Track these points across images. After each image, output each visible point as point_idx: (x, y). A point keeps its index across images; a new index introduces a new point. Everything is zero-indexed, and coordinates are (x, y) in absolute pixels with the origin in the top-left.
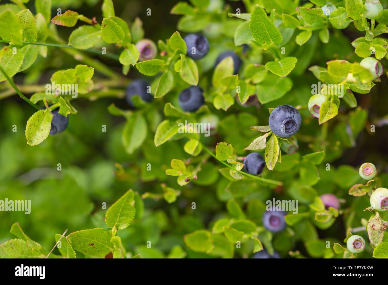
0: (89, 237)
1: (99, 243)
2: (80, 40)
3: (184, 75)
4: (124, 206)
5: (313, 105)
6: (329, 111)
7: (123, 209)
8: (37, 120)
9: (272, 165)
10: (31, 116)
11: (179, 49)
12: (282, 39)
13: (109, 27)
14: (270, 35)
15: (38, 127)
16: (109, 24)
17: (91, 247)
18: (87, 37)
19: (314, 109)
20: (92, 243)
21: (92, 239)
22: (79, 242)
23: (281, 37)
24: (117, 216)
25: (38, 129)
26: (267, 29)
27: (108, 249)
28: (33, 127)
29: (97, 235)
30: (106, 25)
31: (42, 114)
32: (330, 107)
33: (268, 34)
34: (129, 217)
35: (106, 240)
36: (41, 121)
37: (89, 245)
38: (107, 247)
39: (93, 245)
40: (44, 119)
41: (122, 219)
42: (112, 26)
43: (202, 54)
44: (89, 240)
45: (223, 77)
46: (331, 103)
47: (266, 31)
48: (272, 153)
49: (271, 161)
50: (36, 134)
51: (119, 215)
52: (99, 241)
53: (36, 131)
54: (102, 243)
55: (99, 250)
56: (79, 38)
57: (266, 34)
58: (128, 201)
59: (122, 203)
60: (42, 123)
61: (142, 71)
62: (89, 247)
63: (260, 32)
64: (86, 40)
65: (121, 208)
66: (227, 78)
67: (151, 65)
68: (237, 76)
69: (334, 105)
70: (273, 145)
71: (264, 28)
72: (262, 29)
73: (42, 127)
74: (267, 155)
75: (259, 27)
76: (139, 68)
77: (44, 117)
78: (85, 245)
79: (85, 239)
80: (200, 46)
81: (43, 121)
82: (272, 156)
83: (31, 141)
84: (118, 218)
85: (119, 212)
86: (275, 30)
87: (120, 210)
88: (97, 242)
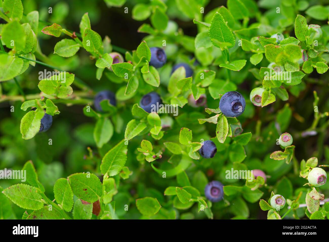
0: (84, 181)
1: (91, 189)
2: (63, 50)
3: (148, 79)
4: (118, 154)
5: (254, 96)
6: (268, 98)
7: (116, 157)
8: (29, 119)
9: (223, 139)
10: (24, 116)
11: (144, 57)
12: (235, 43)
13: (89, 37)
14: (224, 40)
15: (30, 124)
16: (89, 34)
17: (84, 191)
18: (68, 48)
19: (255, 99)
20: (85, 188)
21: (86, 185)
22: (76, 185)
23: (235, 41)
24: (110, 163)
25: (30, 126)
26: (223, 34)
27: (97, 197)
28: (26, 124)
29: (91, 181)
30: (87, 34)
31: (32, 114)
32: (269, 96)
33: (223, 39)
34: (120, 165)
35: (97, 187)
36: (32, 120)
37: (83, 190)
38: (96, 195)
39: (86, 190)
40: (34, 118)
41: (114, 167)
42: (92, 36)
43: (161, 63)
44: (83, 185)
45: (179, 80)
46: (269, 94)
47: (222, 36)
48: (222, 130)
49: (221, 136)
50: (29, 130)
51: (112, 163)
52: (91, 187)
53: (28, 127)
54: (94, 190)
55: (90, 196)
56: (62, 48)
57: (221, 38)
58: (122, 149)
59: (117, 150)
60: (33, 121)
61: (116, 72)
62: (83, 192)
63: (217, 37)
64: (67, 50)
65: (115, 156)
66: (182, 81)
67: (122, 68)
68: (191, 78)
69: (272, 95)
70: (223, 124)
71: (221, 33)
72: (219, 34)
73: (33, 124)
74: (218, 132)
75: (216, 32)
76: (114, 69)
77: (34, 116)
78: (80, 189)
79: (81, 183)
80: (160, 57)
81: (34, 120)
82: (222, 132)
83: (25, 136)
84: (111, 165)
85: (112, 160)
86: (230, 35)
87: (114, 158)
88: (89, 188)
